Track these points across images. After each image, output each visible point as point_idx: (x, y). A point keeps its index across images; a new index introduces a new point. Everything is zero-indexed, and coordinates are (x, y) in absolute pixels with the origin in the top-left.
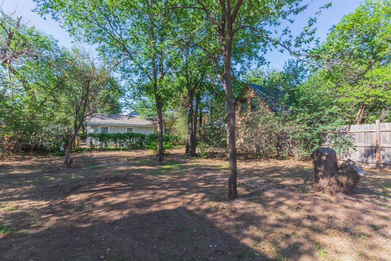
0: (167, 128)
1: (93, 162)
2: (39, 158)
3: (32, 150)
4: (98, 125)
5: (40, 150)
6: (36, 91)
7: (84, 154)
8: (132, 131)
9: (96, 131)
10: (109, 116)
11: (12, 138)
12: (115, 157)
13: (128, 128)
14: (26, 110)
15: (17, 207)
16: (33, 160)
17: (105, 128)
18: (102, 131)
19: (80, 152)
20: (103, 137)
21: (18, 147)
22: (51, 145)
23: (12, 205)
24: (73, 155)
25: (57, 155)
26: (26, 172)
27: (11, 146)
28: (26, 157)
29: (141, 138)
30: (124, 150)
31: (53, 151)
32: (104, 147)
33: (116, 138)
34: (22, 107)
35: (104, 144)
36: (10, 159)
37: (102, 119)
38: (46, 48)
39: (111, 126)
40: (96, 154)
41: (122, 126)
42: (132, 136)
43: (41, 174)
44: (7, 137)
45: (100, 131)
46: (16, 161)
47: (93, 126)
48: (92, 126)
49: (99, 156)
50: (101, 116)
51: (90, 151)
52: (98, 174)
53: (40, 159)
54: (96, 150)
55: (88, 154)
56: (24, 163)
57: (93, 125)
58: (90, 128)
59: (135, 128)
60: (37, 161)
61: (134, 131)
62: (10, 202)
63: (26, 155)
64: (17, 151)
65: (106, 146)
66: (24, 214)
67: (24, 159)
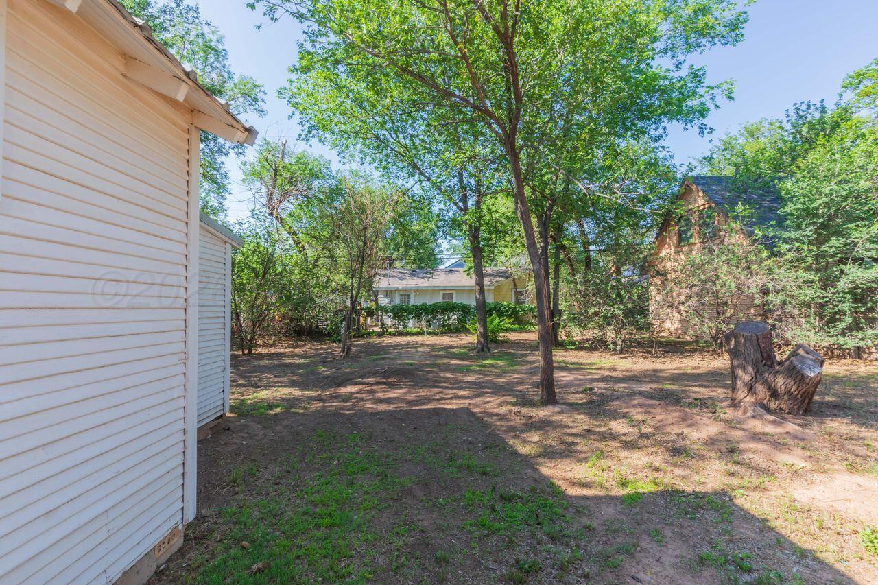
0: (518, 290)
1: (379, 350)
2: (313, 345)
3: (305, 333)
4: (395, 291)
5: (316, 334)
6: (306, 245)
7: (371, 340)
8: (452, 299)
9: (392, 301)
10: (413, 273)
11: (283, 317)
12: (413, 344)
13: (444, 294)
14: (296, 276)
15: (290, 393)
16: (307, 347)
17: (406, 295)
18: (401, 301)
19: (367, 337)
20: (400, 312)
21: (290, 329)
22: (327, 326)
23: (286, 391)
24: (357, 341)
25: (335, 341)
26: (301, 361)
27: (282, 328)
28: (300, 343)
29: (464, 311)
30: (434, 334)
31: (329, 335)
32: (401, 328)
33: (419, 312)
34: (291, 272)
35: (401, 323)
36: (282, 346)
37: (401, 280)
38: (317, 177)
39: (416, 291)
40: (386, 340)
41: (434, 291)
42: (448, 308)
43: (315, 364)
44: (277, 315)
45: (397, 301)
46: (289, 348)
47: (389, 293)
48: (385, 293)
49: (390, 343)
50: (400, 275)
51: (380, 336)
52: (377, 365)
53: (315, 347)
54: (390, 334)
55: (376, 340)
56: (297, 351)
57: (387, 291)
58: (382, 296)
59: (457, 294)
60: (311, 348)
61: (455, 300)
62: (285, 389)
63: (299, 340)
64: (290, 334)
65: (405, 327)
66: (297, 399)
67: (297, 346)
